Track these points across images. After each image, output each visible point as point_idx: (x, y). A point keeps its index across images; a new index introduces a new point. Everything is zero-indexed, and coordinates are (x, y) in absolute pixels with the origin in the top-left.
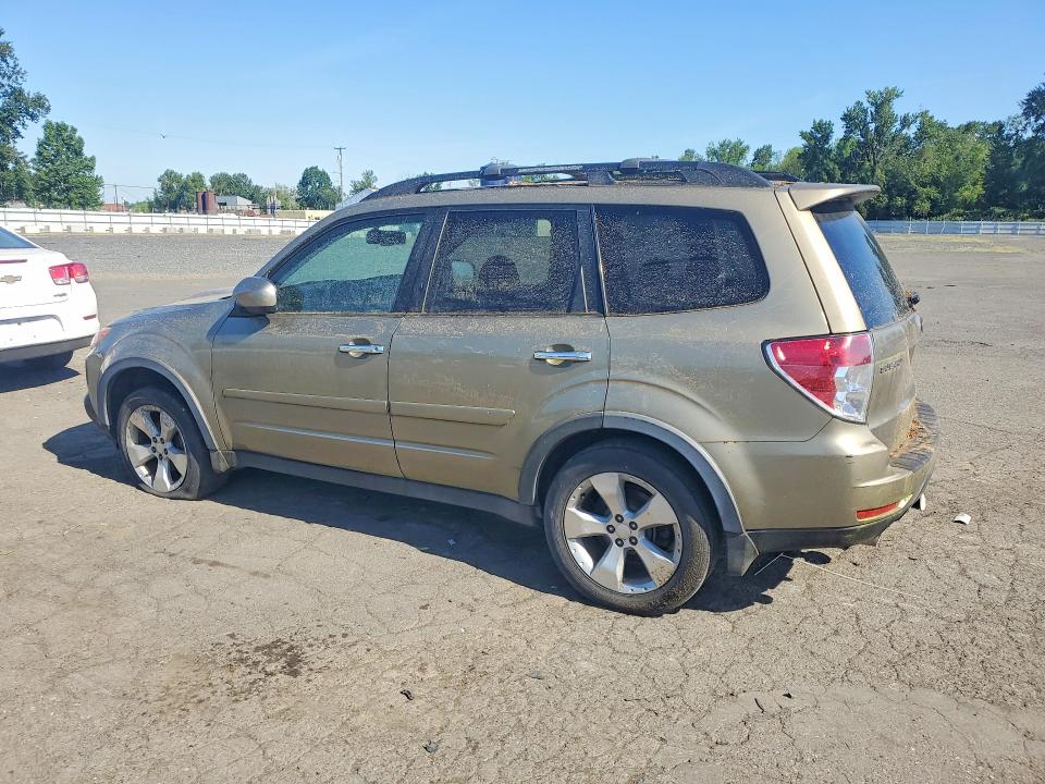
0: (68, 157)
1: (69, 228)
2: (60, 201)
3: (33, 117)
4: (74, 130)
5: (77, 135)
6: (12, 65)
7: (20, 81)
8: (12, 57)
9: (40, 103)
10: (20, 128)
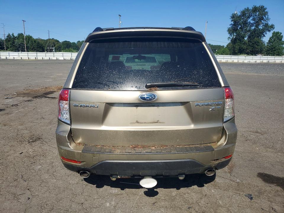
0: (277, 41)
1: (269, 61)
2: (271, 54)
3: (269, 31)
4: (281, 33)
5: (282, 35)
6: (267, 17)
7: (268, 21)
8: (267, 15)
9: (272, 27)
10: (265, 34)
